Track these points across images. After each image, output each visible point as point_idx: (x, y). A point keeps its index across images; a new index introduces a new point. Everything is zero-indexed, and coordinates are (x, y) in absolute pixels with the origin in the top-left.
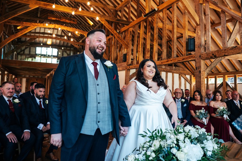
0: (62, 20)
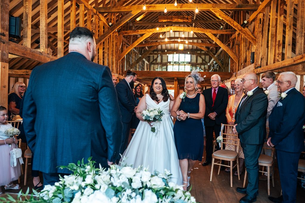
0: (174, 20)
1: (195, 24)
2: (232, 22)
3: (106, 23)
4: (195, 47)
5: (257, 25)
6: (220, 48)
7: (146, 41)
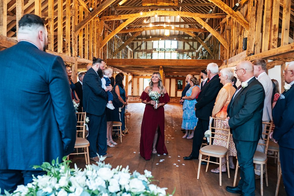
0: (158, 4)
1: (182, 7)
2: (223, 5)
3: (86, 8)
4: (182, 33)
5: (250, 7)
6: (209, 33)
7: (129, 27)
